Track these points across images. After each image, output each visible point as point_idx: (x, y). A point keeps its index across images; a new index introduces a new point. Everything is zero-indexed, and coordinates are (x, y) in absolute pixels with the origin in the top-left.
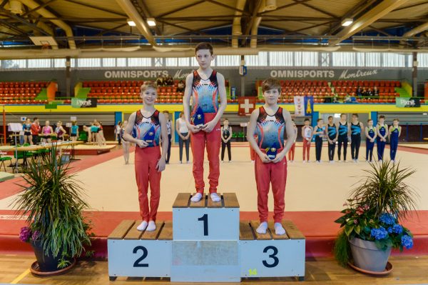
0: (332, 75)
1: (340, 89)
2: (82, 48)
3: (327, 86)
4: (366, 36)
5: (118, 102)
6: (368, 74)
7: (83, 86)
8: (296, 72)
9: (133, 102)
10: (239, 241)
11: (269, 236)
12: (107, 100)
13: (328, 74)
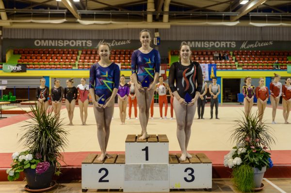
0: (234, 45)
1: (240, 58)
2: (12, 20)
3: (230, 55)
4: (262, 13)
5: (46, 68)
6: (265, 45)
7: (14, 53)
8: (203, 43)
9: (60, 68)
10: (169, 164)
11: (188, 161)
12: (36, 66)
13: (230, 44)
